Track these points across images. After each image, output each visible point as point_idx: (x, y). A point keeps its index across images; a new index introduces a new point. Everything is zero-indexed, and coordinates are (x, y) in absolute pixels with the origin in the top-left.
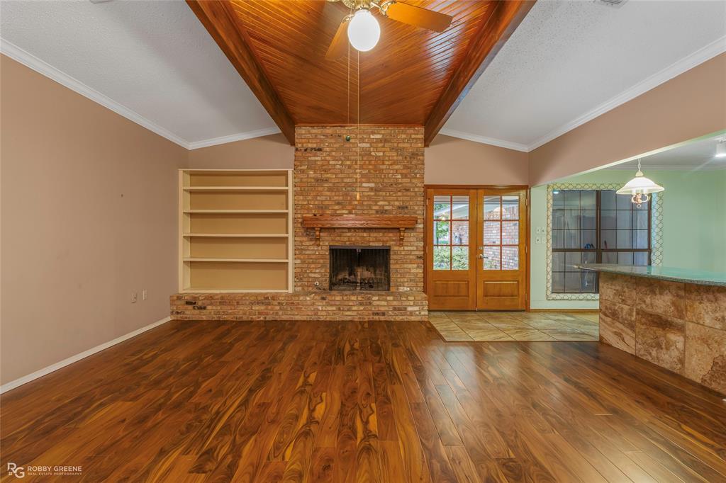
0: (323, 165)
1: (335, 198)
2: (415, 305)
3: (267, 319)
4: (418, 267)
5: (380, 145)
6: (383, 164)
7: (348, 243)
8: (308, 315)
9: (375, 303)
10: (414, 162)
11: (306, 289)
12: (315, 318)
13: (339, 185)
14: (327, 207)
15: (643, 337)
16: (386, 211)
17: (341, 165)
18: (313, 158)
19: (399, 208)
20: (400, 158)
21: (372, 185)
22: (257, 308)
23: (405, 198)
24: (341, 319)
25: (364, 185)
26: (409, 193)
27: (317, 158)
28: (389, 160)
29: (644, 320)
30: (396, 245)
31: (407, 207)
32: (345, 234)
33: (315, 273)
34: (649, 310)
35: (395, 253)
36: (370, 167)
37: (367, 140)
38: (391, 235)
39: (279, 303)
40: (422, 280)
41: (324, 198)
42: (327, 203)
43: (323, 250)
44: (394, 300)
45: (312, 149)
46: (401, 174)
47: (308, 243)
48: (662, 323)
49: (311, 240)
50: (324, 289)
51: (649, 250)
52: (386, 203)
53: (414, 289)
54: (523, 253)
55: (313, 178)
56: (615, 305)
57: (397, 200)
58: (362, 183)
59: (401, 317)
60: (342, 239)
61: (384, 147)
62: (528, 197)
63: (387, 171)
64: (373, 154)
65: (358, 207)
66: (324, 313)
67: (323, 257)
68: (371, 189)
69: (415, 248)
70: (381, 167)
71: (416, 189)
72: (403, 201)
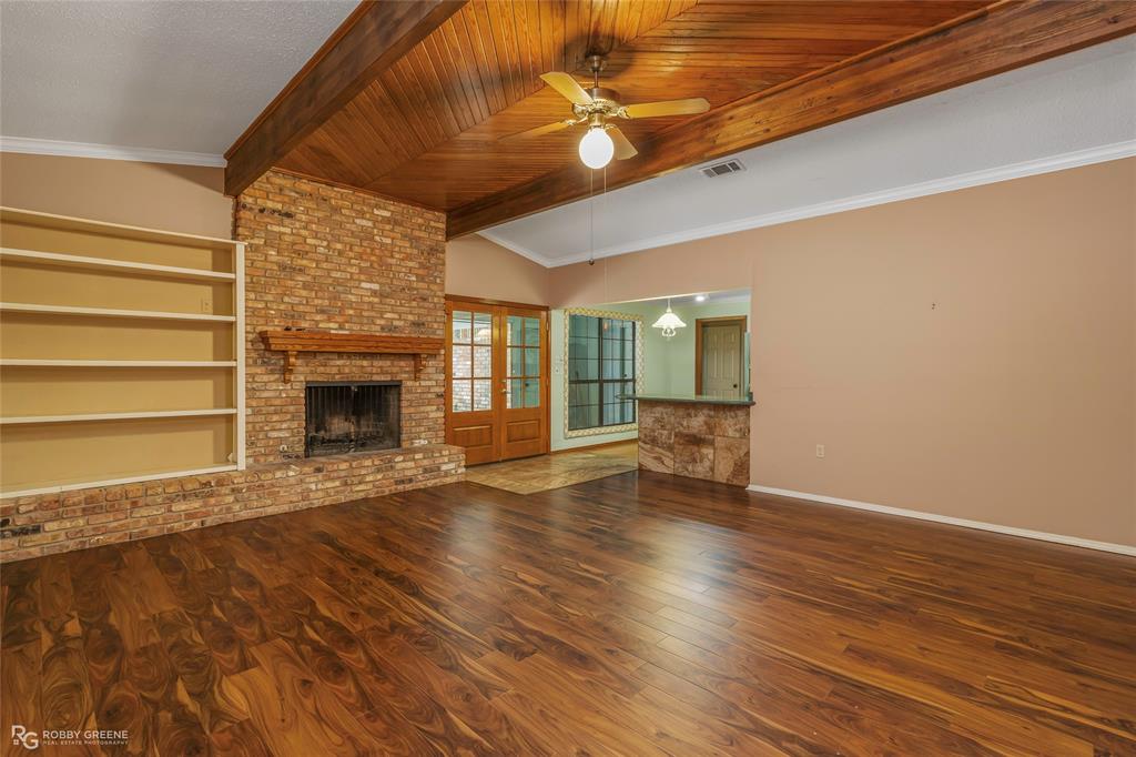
0: (294, 244)
1: (316, 302)
2: (450, 462)
3: (208, 524)
4: (438, 409)
5: (388, 227)
6: (392, 257)
7: (337, 377)
8: (291, 502)
9: (399, 466)
10: (433, 261)
11: (262, 459)
12: (303, 505)
13: (321, 280)
14: (302, 315)
15: (681, 455)
16: (396, 327)
17: (328, 247)
18: (276, 229)
19: (414, 324)
20: (415, 252)
21: (376, 287)
22: (183, 507)
23: (422, 311)
24: (348, 499)
25: (364, 285)
26: (426, 305)
27: (283, 229)
28: (400, 252)
29: (681, 442)
30: (409, 379)
31: (423, 324)
32: (332, 363)
33: (281, 429)
34: (686, 431)
35: (409, 391)
36: (373, 258)
37: (368, 216)
38: (402, 363)
39: (233, 490)
40: (443, 427)
41: (296, 300)
42: (301, 308)
43: (296, 388)
44: (424, 458)
45: (274, 211)
46: (417, 275)
47: (265, 378)
48: (696, 441)
49: (272, 372)
50: (297, 457)
51: (634, 380)
52: (396, 316)
53: (434, 442)
54: (544, 386)
55: (276, 263)
56: (654, 431)
57: (411, 313)
58: (361, 281)
59: (433, 481)
60: (328, 370)
61: (392, 230)
62: (548, 320)
63: (399, 268)
64: (377, 238)
65: (355, 319)
66: (320, 494)
67: (293, 400)
68: (374, 293)
69: (434, 383)
70: (390, 261)
71: (436, 300)
72: (419, 315)
